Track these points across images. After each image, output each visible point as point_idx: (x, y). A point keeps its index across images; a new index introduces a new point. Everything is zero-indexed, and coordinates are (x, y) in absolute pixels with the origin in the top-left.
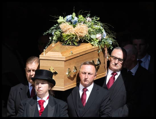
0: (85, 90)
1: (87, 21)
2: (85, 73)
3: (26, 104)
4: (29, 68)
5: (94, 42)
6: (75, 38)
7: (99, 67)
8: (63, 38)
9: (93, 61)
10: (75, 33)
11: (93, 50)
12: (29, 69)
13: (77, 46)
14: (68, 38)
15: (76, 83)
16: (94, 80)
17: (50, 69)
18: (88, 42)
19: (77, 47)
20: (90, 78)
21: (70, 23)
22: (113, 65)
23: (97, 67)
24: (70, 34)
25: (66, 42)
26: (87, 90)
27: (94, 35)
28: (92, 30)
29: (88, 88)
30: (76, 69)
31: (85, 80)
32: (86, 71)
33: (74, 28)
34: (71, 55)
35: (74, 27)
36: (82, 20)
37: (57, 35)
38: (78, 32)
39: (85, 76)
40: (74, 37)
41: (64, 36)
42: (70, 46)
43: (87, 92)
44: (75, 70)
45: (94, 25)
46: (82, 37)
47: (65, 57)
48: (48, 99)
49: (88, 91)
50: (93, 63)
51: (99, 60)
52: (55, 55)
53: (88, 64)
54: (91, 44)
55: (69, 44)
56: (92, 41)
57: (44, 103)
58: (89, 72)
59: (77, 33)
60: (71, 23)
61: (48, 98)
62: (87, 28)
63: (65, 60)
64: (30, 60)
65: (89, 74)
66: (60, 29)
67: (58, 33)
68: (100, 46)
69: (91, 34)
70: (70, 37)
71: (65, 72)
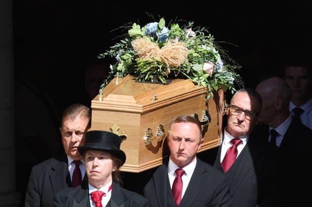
0: (180, 173)
1: (187, 36)
2: (180, 139)
3: (66, 198)
4: (68, 129)
5: (199, 78)
6: (162, 69)
7: (207, 126)
8: (137, 67)
9: (195, 114)
10: (161, 58)
11: (196, 94)
12: (69, 131)
13: (164, 84)
14: (148, 68)
15: (162, 158)
16: (198, 152)
17: (111, 129)
18: (186, 78)
19: (166, 86)
20: (189, 149)
21: (152, 38)
22: (234, 123)
23: (202, 126)
24: (151, 60)
25: (144, 75)
26: (184, 173)
27: (199, 64)
28: (195, 55)
29: (185, 169)
30: (163, 131)
31: (180, 152)
32: (180, 134)
33: (160, 48)
34: (153, 102)
35: (161, 46)
36: (177, 33)
37: (125, 60)
38: (168, 57)
39: (180, 146)
40: (159, 66)
41: (140, 63)
42: (152, 85)
43: (184, 177)
44: (161, 132)
45: (199, 45)
46: (175, 67)
47: (142, 106)
48: (111, 190)
49: (186, 174)
50: (195, 120)
51: (207, 114)
52: (121, 102)
53: (185, 121)
54: (193, 82)
55: (149, 81)
56: (195, 75)
57: (103, 198)
58: (187, 137)
59: (165, 60)
60: (156, 39)
61: (111, 188)
62: (186, 49)
63: (141, 111)
64: (71, 112)
65: (187, 140)
66: (133, 50)
67: (128, 56)
68: (209, 86)
69: (193, 62)
70: (152, 66)
71: (142, 135)
